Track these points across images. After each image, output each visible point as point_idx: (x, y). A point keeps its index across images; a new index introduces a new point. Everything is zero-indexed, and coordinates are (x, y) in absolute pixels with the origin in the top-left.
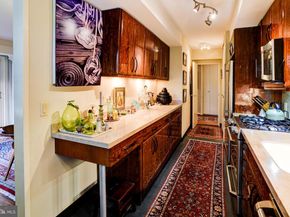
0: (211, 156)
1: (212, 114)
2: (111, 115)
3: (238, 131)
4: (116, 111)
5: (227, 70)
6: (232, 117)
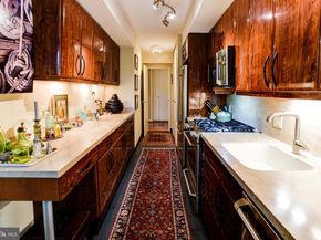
0: (166, 163)
2: (52, 132)
3: (197, 135)
4: (58, 126)
5: (181, 76)
6: (187, 122)
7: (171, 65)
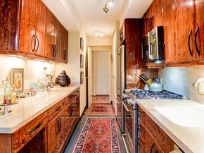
0: (107, 129)
1: (103, 94)
2: (9, 98)
3: (133, 102)
4: (15, 94)
5: (119, 54)
6: (125, 93)
7: (111, 47)
